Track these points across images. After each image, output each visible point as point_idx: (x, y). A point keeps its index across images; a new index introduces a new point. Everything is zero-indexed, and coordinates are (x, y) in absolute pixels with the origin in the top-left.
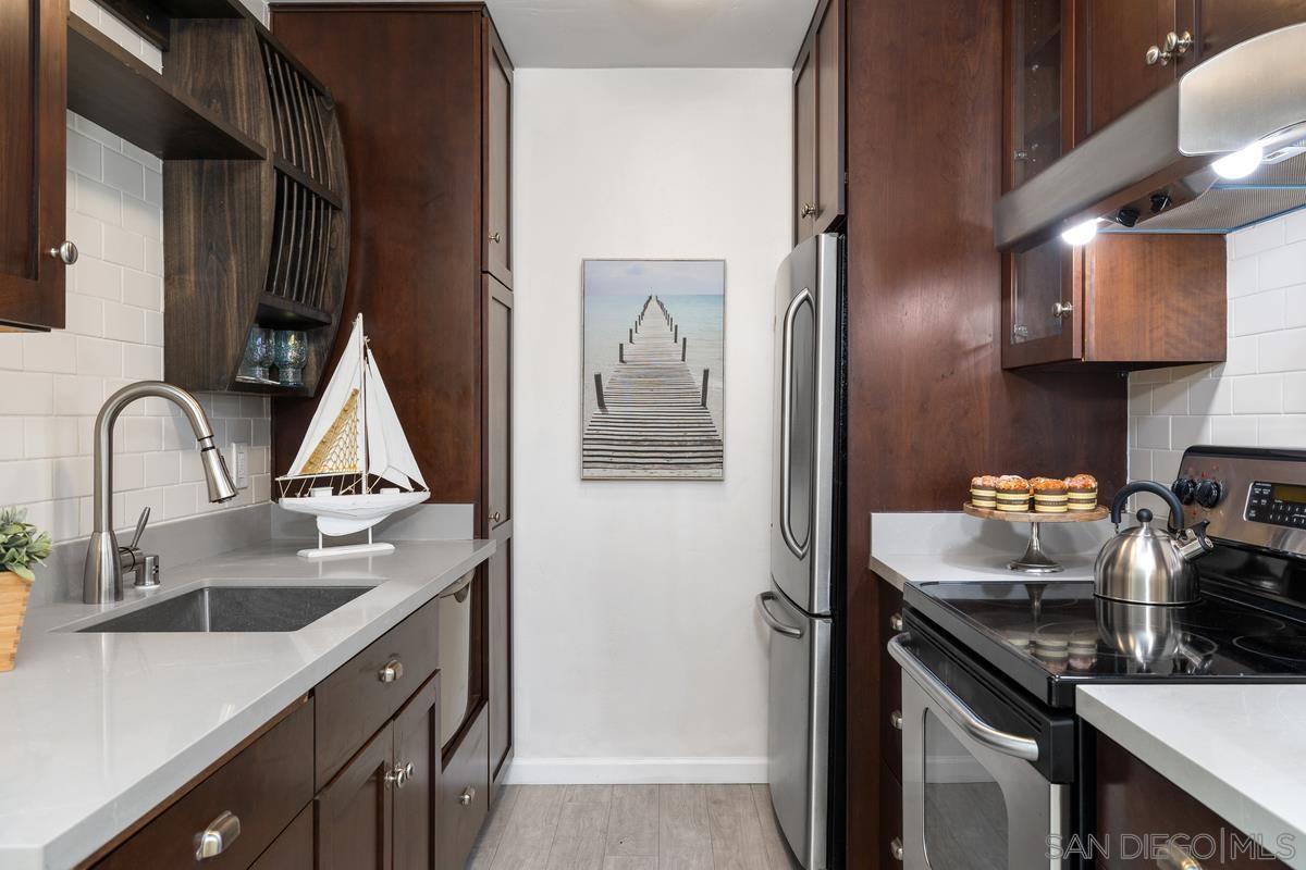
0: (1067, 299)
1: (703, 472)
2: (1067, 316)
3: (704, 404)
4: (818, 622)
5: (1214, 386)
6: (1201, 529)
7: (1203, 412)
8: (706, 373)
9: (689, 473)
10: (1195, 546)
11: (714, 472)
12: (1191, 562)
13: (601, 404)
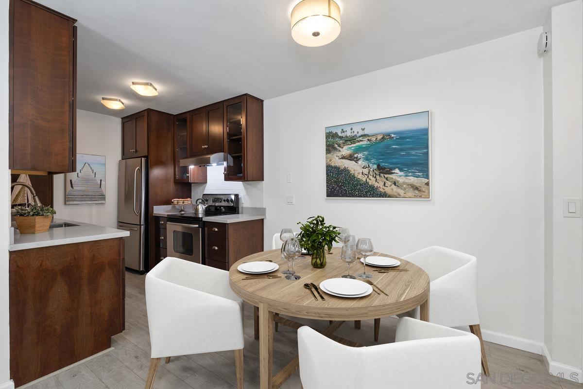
0: (188, 174)
1: (100, 202)
2: (188, 176)
3: (100, 187)
4: (142, 226)
5: (205, 187)
6: (207, 204)
7: (204, 189)
8: (101, 180)
9: (97, 202)
10: (206, 206)
11: (103, 202)
12: (206, 208)
13: (72, 186)
